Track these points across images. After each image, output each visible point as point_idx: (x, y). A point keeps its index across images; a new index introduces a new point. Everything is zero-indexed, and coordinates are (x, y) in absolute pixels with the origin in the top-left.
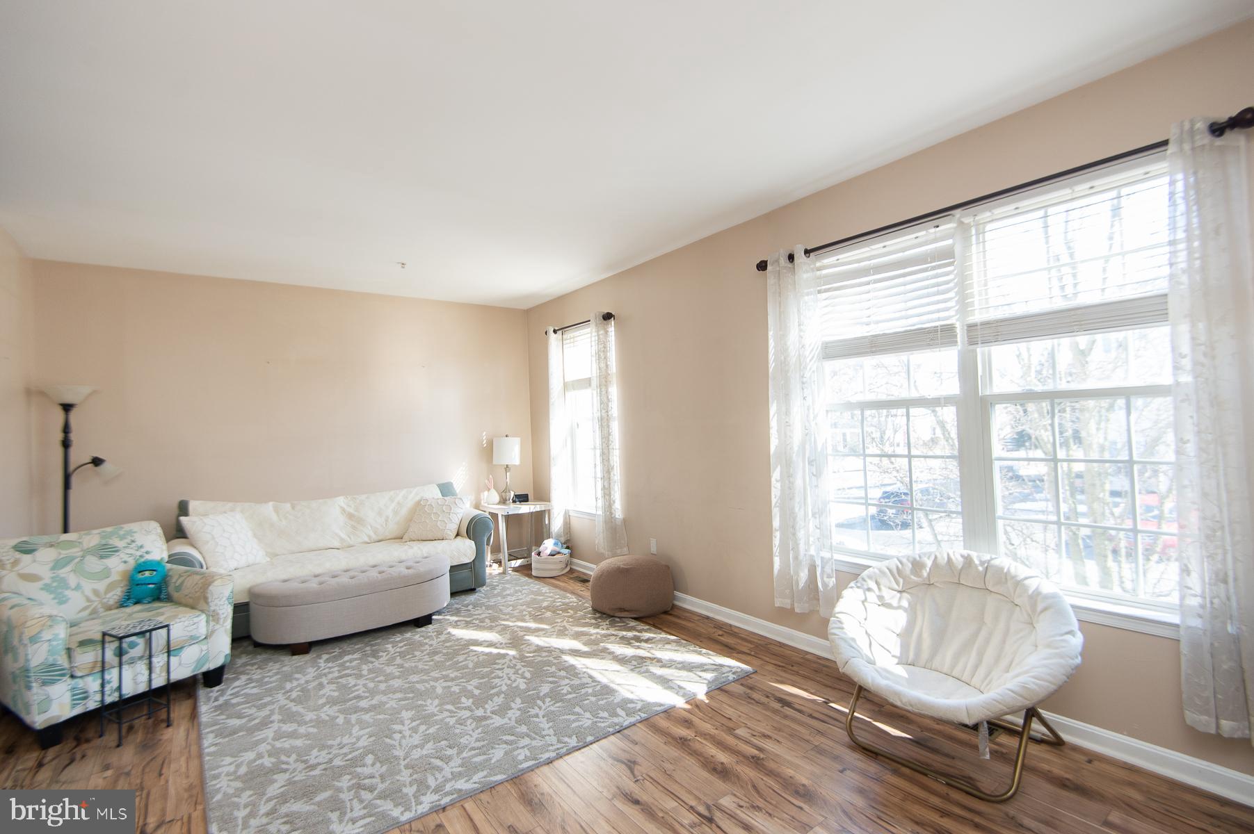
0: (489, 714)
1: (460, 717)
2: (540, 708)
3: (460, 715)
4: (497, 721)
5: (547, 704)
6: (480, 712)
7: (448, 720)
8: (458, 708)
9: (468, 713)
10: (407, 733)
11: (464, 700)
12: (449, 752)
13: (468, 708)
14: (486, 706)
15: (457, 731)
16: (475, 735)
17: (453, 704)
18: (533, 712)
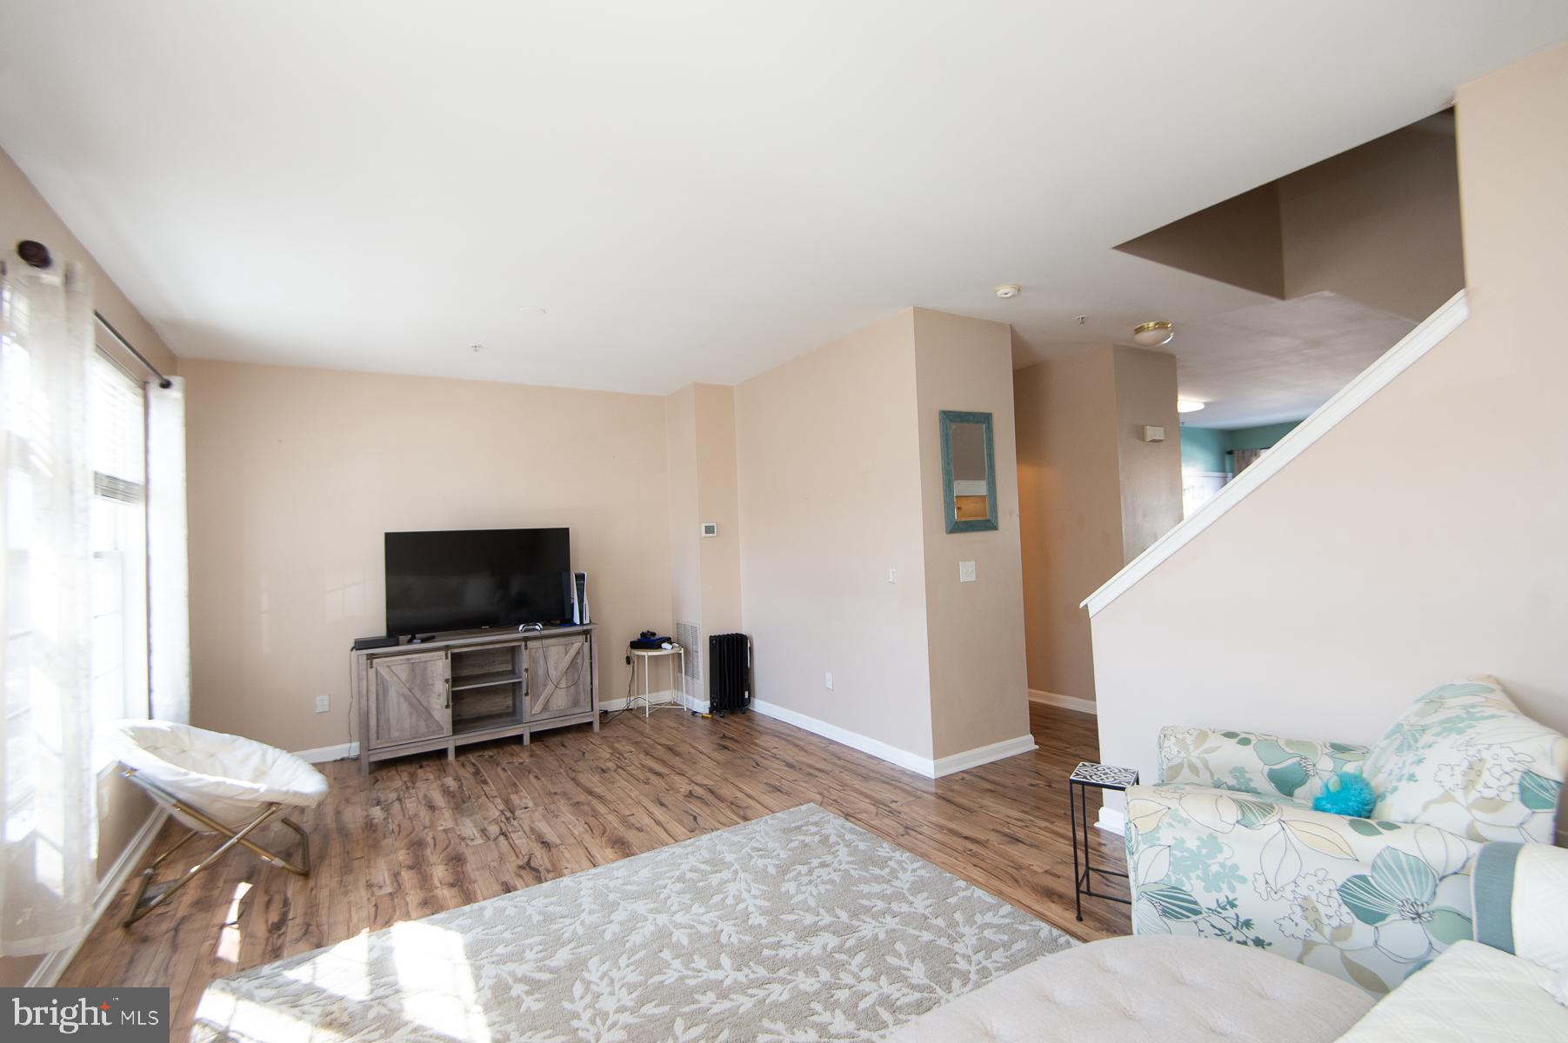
0: (651, 917)
1: (687, 913)
2: (583, 923)
3: (687, 916)
4: (641, 907)
5: (571, 928)
6: (662, 919)
7: (702, 910)
8: (692, 927)
9: (679, 918)
10: (745, 895)
11: (685, 941)
12: (694, 876)
13: (678, 926)
14: (653, 928)
15: (688, 896)
16: (666, 892)
17: (698, 932)
18: (594, 918)
